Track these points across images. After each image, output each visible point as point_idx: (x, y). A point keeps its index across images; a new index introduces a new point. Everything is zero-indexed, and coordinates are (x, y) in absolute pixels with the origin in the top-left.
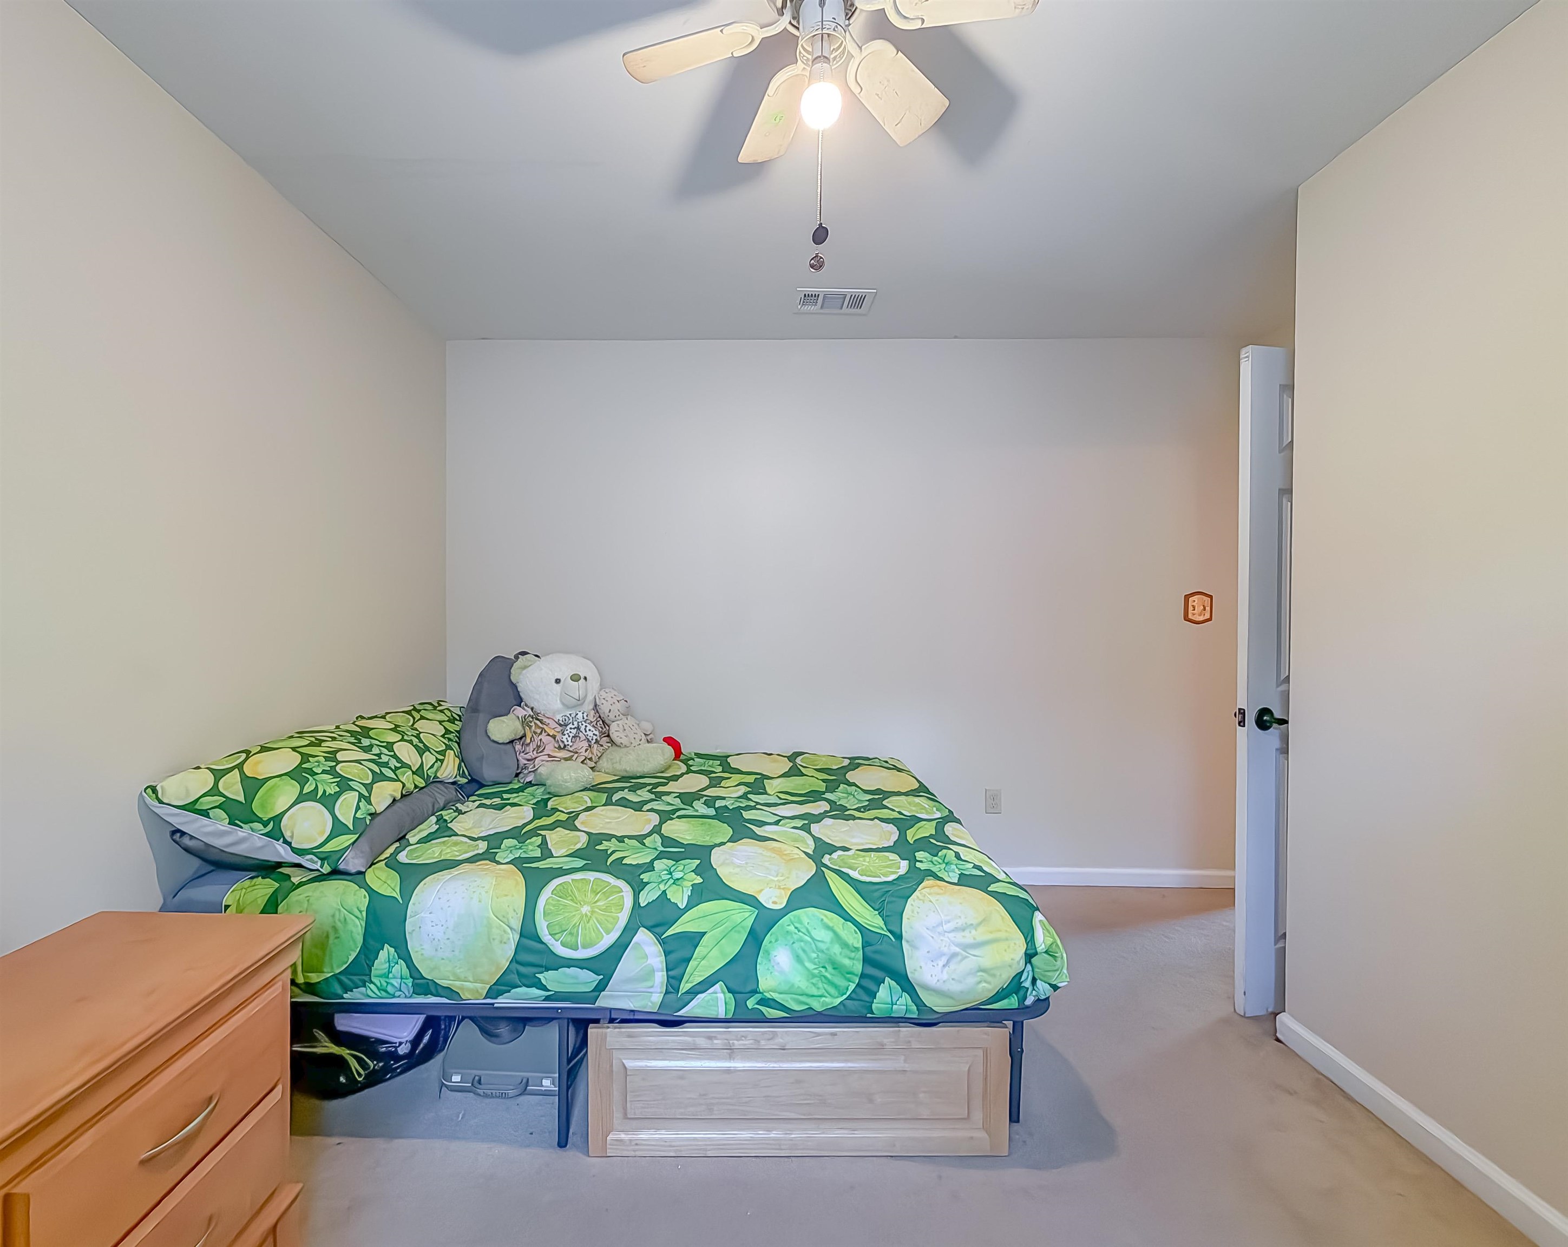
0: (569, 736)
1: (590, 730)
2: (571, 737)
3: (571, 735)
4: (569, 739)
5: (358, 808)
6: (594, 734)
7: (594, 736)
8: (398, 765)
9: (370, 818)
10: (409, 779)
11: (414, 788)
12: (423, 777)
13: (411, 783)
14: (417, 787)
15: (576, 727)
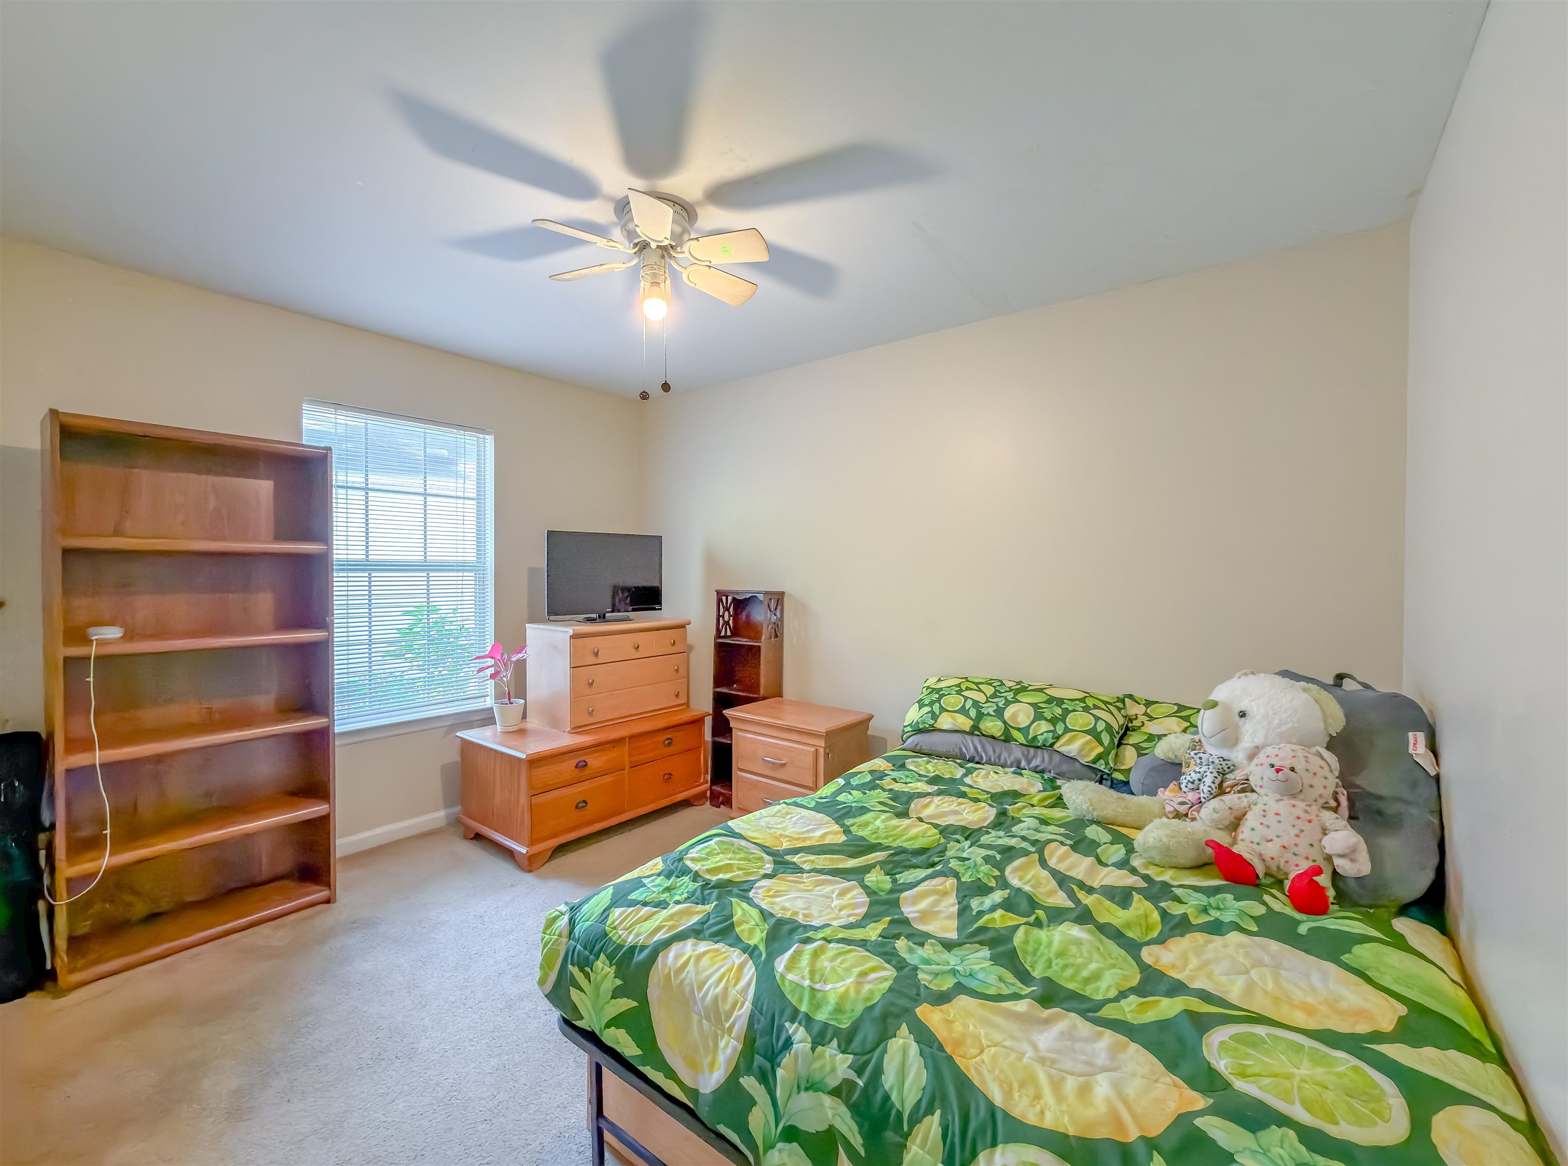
0: (1185, 779)
3: (1188, 778)
4: (1184, 782)
5: (924, 716)
8: (993, 714)
9: (927, 726)
10: (992, 726)
11: (1007, 738)
12: (1026, 737)
13: (993, 730)
14: (1016, 741)
15: (1202, 772)
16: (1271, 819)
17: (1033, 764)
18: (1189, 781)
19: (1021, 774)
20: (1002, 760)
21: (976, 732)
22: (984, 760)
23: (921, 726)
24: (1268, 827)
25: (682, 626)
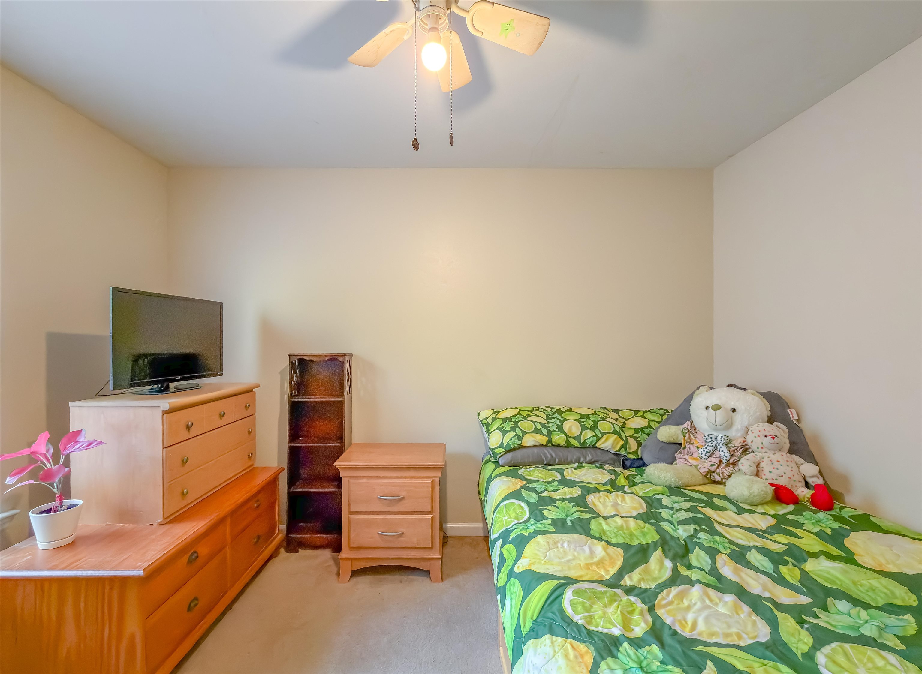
0: (704, 451)
1: (722, 451)
2: (705, 452)
3: (706, 450)
4: (704, 453)
5: (511, 439)
6: (724, 455)
7: (724, 457)
8: (557, 430)
9: (516, 446)
10: (558, 439)
11: (568, 445)
12: (579, 442)
13: (560, 441)
14: (573, 445)
15: (714, 446)
16: (776, 464)
17: (588, 459)
18: (707, 452)
19: (583, 467)
20: (569, 460)
21: (550, 445)
22: (557, 462)
23: (513, 447)
24: (777, 469)
25: (249, 391)
